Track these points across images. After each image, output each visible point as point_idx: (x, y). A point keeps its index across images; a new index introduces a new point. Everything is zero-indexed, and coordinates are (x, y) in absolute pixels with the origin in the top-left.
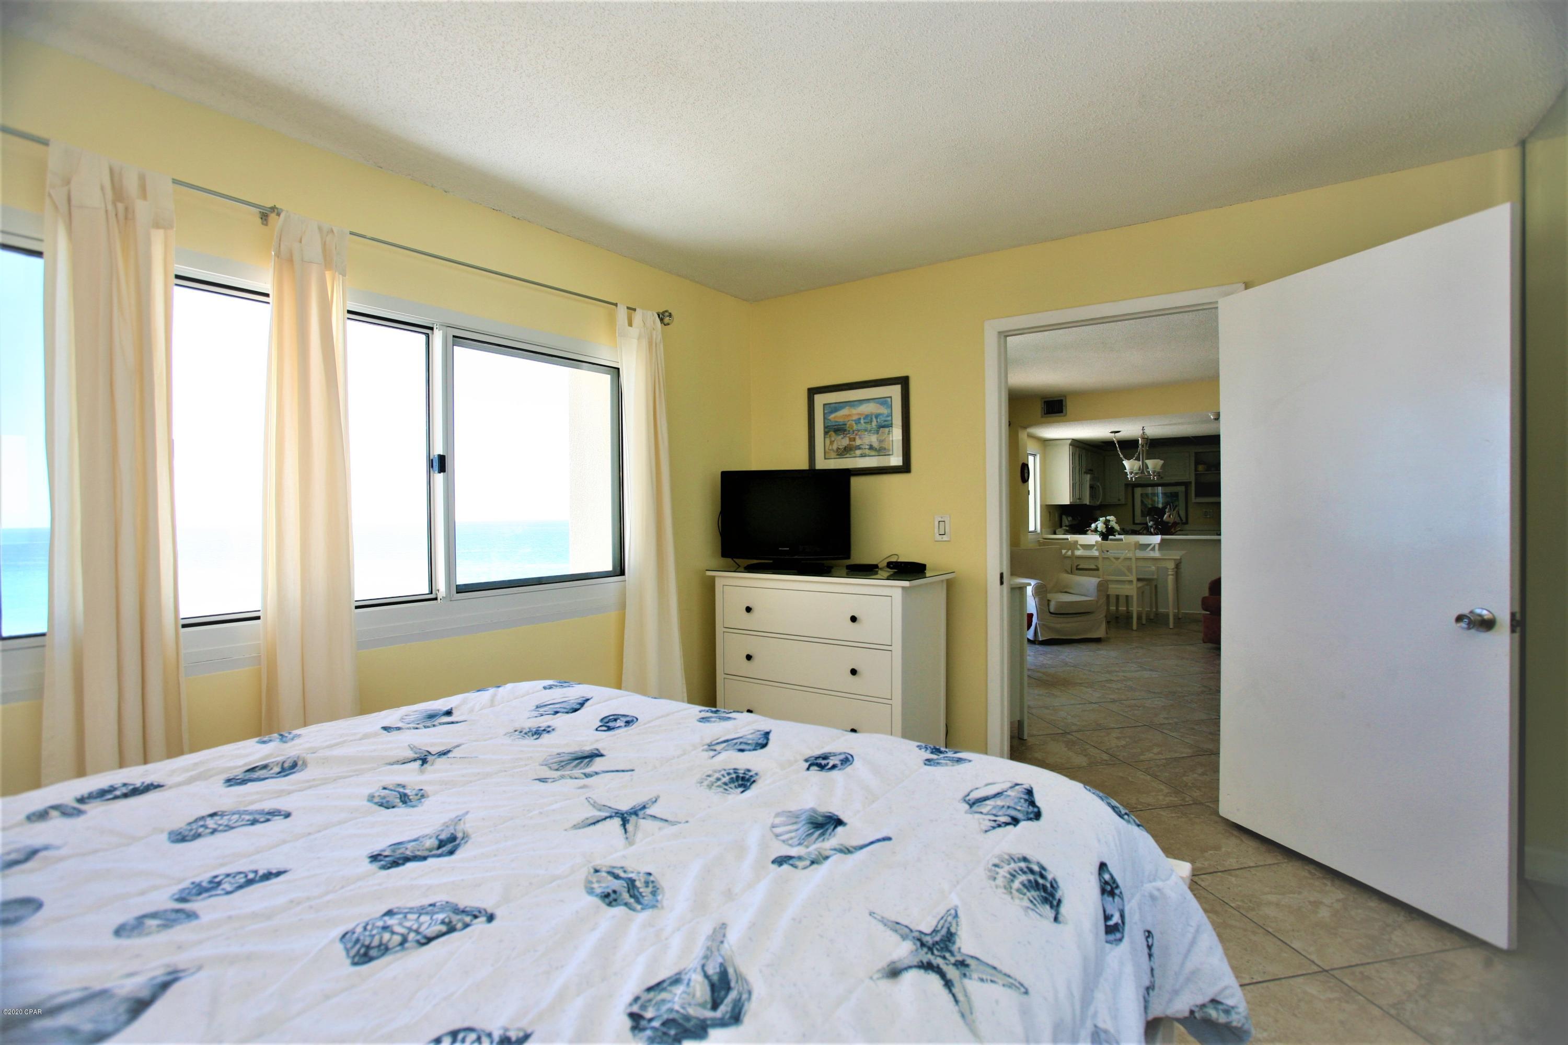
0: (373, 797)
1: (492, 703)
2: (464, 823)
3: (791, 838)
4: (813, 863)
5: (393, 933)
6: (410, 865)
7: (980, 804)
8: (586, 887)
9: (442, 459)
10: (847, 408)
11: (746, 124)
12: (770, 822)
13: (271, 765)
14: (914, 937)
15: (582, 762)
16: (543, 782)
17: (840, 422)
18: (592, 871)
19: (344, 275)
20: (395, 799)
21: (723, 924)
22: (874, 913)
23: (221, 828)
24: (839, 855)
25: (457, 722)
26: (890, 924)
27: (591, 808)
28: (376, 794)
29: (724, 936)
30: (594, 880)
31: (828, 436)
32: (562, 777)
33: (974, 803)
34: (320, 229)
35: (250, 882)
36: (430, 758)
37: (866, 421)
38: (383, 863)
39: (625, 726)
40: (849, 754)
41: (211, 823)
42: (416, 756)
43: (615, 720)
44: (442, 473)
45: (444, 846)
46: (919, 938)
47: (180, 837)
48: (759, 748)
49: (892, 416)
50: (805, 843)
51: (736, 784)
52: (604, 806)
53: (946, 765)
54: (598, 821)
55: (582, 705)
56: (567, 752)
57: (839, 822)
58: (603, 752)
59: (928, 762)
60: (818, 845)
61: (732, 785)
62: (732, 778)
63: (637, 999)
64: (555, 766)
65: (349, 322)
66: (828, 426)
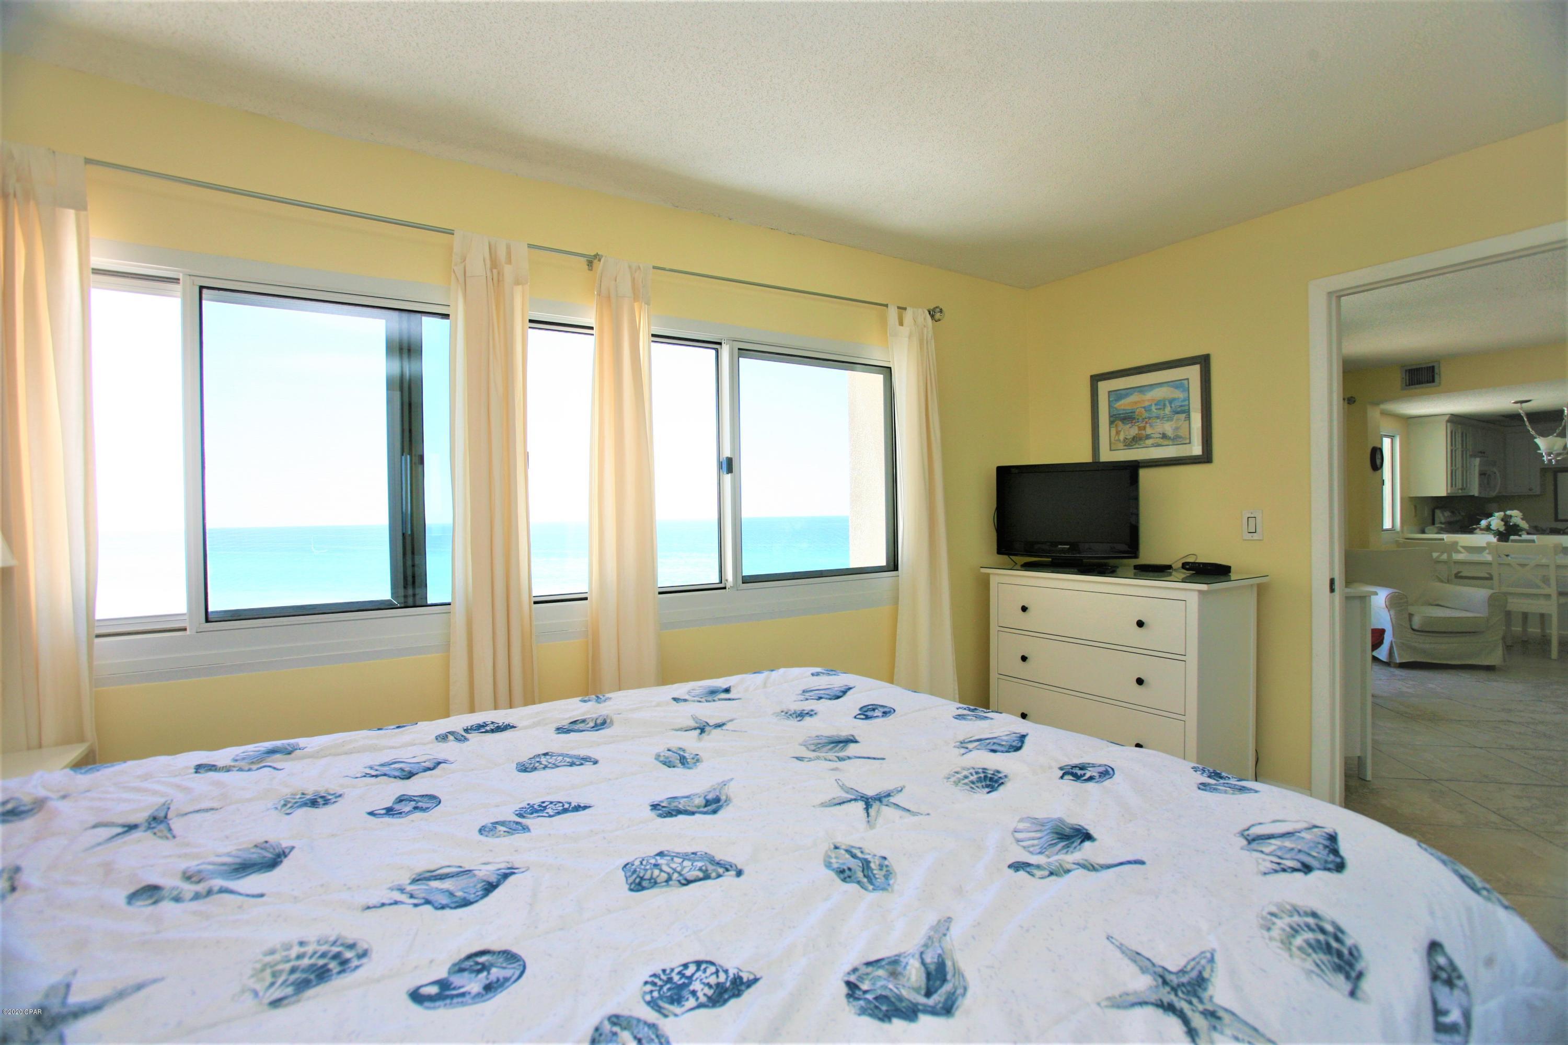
0: (659, 756)
1: (765, 685)
2: (728, 788)
3: (1033, 846)
4: (1051, 874)
5: (661, 870)
6: (681, 817)
7: (1261, 841)
8: (825, 861)
9: (730, 461)
10: (1136, 394)
11: (1009, 105)
12: (1012, 826)
13: (588, 721)
14: (1155, 973)
15: (837, 746)
16: (800, 760)
17: (1129, 410)
18: (832, 847)
19: (648, 304)
20: (675, 759)
21: (949, 918)
22: (1112, 938)
23: (550, 765)
24: (1081, 872)
25: (733, 699)
26: (1128, 952)
27: (839, 789)
28: (662, 754)
29: (948, 929)
30: (833, 855)
31: (1114, 426)
32: (818, 758)
33: (1254, 840)
34: (630, 267)
35: (565, 811)
36: (707, 729)
37: (1159, 407)
38: (660, 812)
39: (883, 716)
40: (1109, 767)
41: (544, 760)
42: (697, 725)
43: (874, 710)
44: (730, 474)
45: (709, 805)
46: (1161, 974)
47: (524, 768)
48: (1012, 750)
49: (1189, 400)
50: (1046, 853)
51: (984, 784)
52: (852, 789)
53: (1226, 792)
54: (844, 802)
55: (844, 692)
56: (824, 735)
57: (1088, 837)
58: (858, 738)
59: (1203, 786)
60: (1061, 857)
61: (979, 785)
62: (980, 777)
63: (855, 970)
64: (813, 747)
65: (653, 344)
66: (1114, 415)
